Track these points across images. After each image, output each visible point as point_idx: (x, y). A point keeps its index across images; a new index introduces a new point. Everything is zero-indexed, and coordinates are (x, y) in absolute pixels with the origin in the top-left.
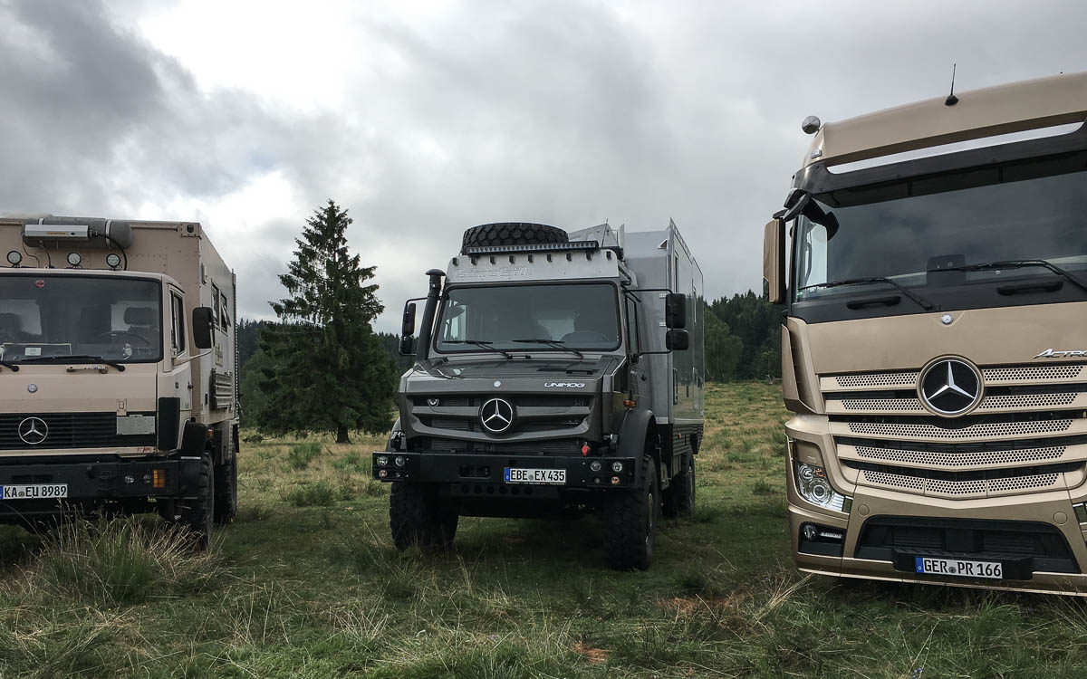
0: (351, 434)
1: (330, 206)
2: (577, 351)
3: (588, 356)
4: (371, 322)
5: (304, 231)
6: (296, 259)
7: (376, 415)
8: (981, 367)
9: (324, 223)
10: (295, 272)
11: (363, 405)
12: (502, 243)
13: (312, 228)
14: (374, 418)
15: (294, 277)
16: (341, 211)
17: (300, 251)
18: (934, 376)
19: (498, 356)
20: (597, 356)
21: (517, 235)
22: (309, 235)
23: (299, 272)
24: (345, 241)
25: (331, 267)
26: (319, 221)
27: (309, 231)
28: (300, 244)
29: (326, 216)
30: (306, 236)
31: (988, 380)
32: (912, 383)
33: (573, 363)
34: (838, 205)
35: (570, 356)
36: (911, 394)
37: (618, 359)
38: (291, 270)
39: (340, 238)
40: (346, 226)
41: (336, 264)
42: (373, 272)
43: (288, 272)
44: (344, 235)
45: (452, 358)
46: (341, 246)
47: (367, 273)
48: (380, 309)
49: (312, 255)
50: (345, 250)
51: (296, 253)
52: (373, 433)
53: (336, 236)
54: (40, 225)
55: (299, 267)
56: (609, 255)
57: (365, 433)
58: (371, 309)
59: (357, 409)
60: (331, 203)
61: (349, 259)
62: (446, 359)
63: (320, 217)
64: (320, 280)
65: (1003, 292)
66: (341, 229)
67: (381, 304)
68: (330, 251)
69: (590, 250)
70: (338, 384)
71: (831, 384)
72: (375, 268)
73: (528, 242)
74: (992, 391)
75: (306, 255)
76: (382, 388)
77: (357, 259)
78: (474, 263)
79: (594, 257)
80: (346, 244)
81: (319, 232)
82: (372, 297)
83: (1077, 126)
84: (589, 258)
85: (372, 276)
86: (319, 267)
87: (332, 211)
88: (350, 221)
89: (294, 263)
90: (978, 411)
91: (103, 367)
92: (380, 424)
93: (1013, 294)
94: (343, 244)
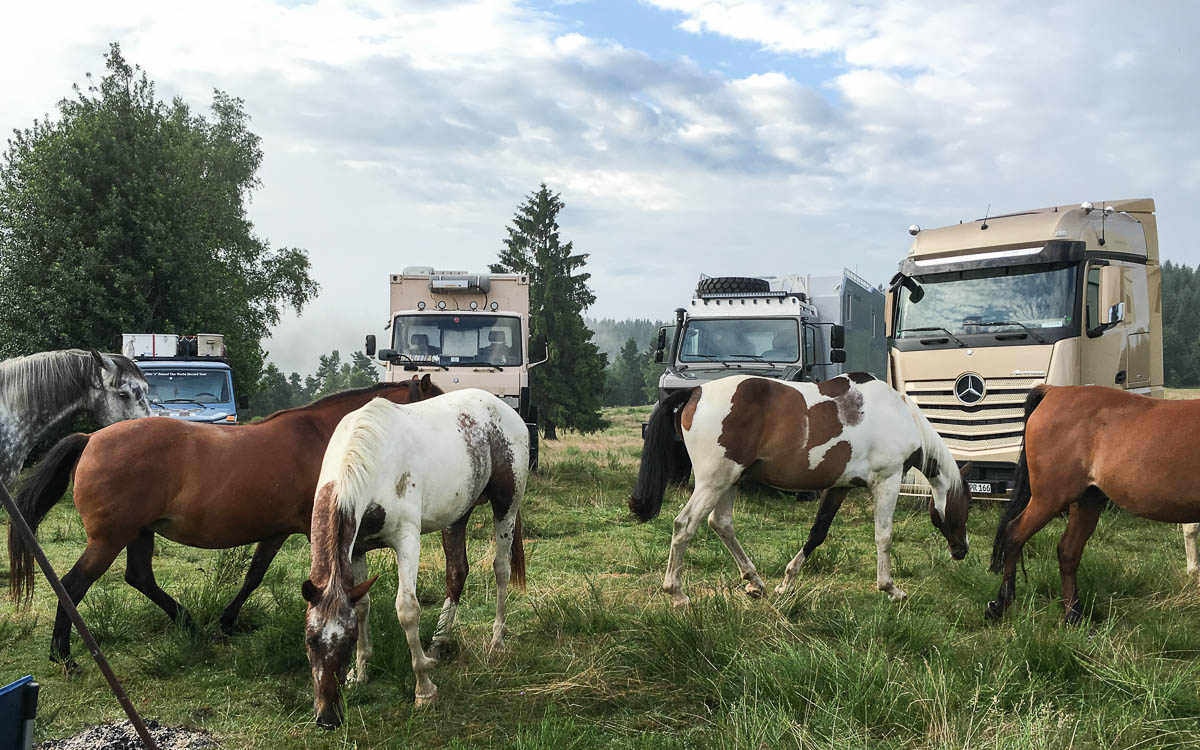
0: (558, 431)
1: (542, 189)
2: (770, 363)
3: (777, 366)
4: (582, 313)
5: (515, 218)
6: (507, 247)
7: (586, 412)
8: (985, 379)
9: (535, 208)
10: (505, 261)
11: (571, 402)
12: (724, 292)
13: (523, 214)
14: (584, 416)
15: (504, 266)
16: (554, 195)
17: (511, 239)
18: (962, 383)
19: (720, 365)
20: (783, 366)
21: (734, 286)
22: (520, 222)
23: (509, 260)
24: (556, 227)
25: (542, 255)
26: (529, 205)
27: (520, 218)
28: (511, 232)
29: (538, 200)
30: (517, 222)
31: (988, 386)
32: (951, 386)
33: (768, 371)
34: (923, 282)
35: (767, 366)
36: (950, 393)
37: (797, 368)
38: (501, 259)
39: (551, 223)
40: (558, 211)
41: (547, 250)
42: (585, 260)
43: (498, 261)
44: (556, 221)
45: (690, 365)
46: (552, 232)
47: (579, 260)
48: (592, 300)
49: (523, 242)
50: (556, 236)
51: (506, 241)
52: (582, 433)
53: (547, 221)
54: (440, 281)
55: (509, 255)
56: (794, 301)
57: (572, 431)
58: (582, 299)
59: (567, 406)
60: (544, 186)
61: (560, 245)
62: (687, 367)
63: (531, 201)
64: (530, 267)
65: (1000, 338)
66: (552, 214)
67: (593, 294)
68: (541, 238)
69: (782, 297)
70: (548, 380)
71: (911, 387)
72: (587, 255)
73: (741, 291)
74: (990, 392)
75: (517, 242)
76: (592, 384)
77: (569, 246)
78: (705, 304)
79: (784, 301)
80: (558, 230)
81: (531, 218)
82: (584, 286)
83: (1041, 249)
84: (781, 302)
85: (583, 264)
86: (529, 254)
87: (544, 195)
88: (563, 205)
89: (504, 252)
90: (983, 403)
91: (492, 369)
92: (589, 422)
93: (1003, 340)
94: (555, 230)
